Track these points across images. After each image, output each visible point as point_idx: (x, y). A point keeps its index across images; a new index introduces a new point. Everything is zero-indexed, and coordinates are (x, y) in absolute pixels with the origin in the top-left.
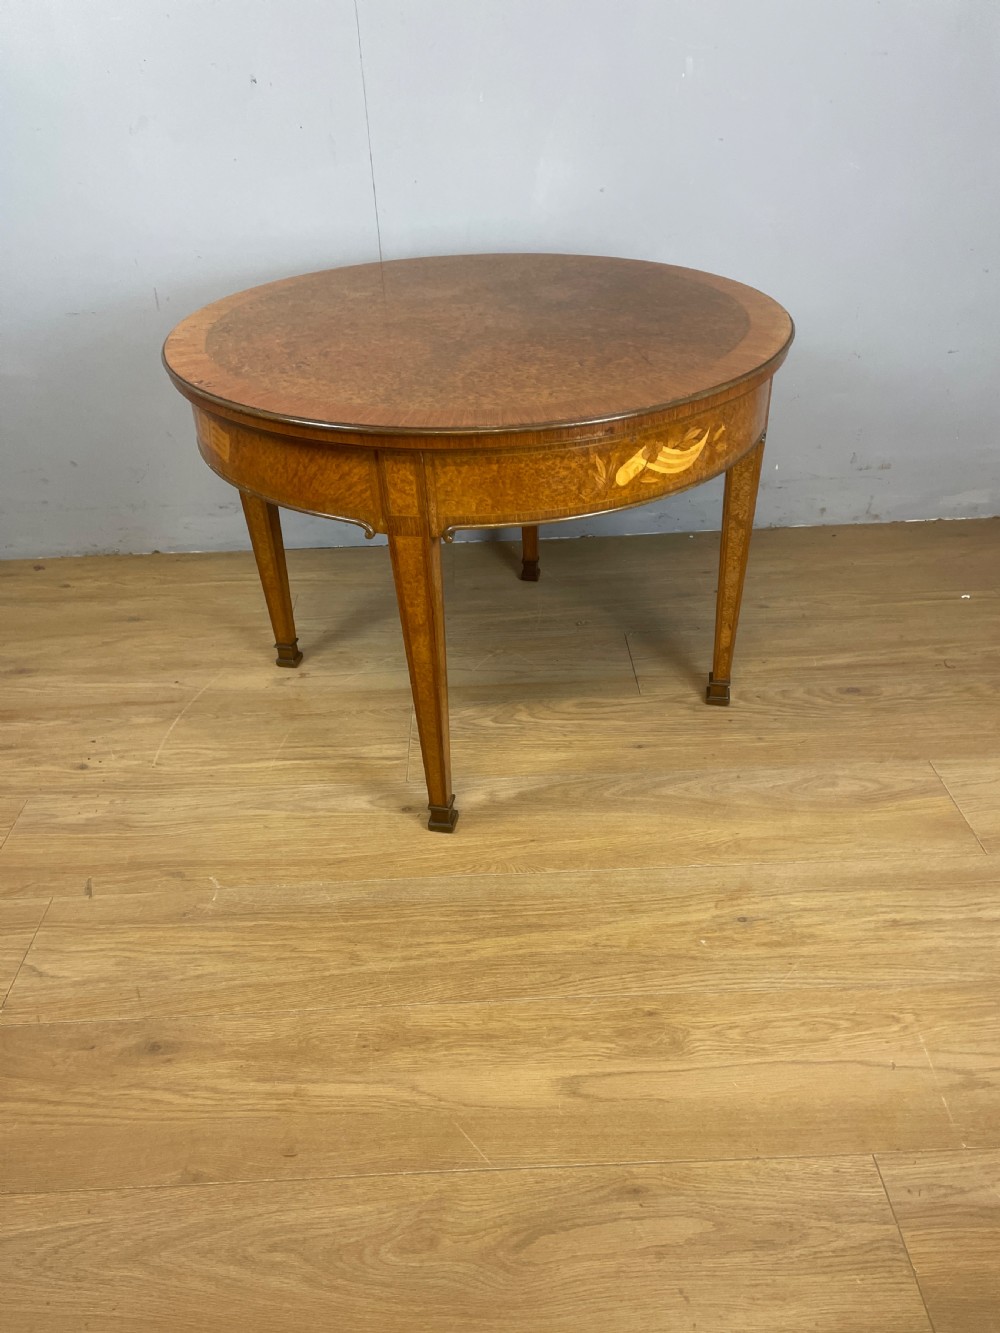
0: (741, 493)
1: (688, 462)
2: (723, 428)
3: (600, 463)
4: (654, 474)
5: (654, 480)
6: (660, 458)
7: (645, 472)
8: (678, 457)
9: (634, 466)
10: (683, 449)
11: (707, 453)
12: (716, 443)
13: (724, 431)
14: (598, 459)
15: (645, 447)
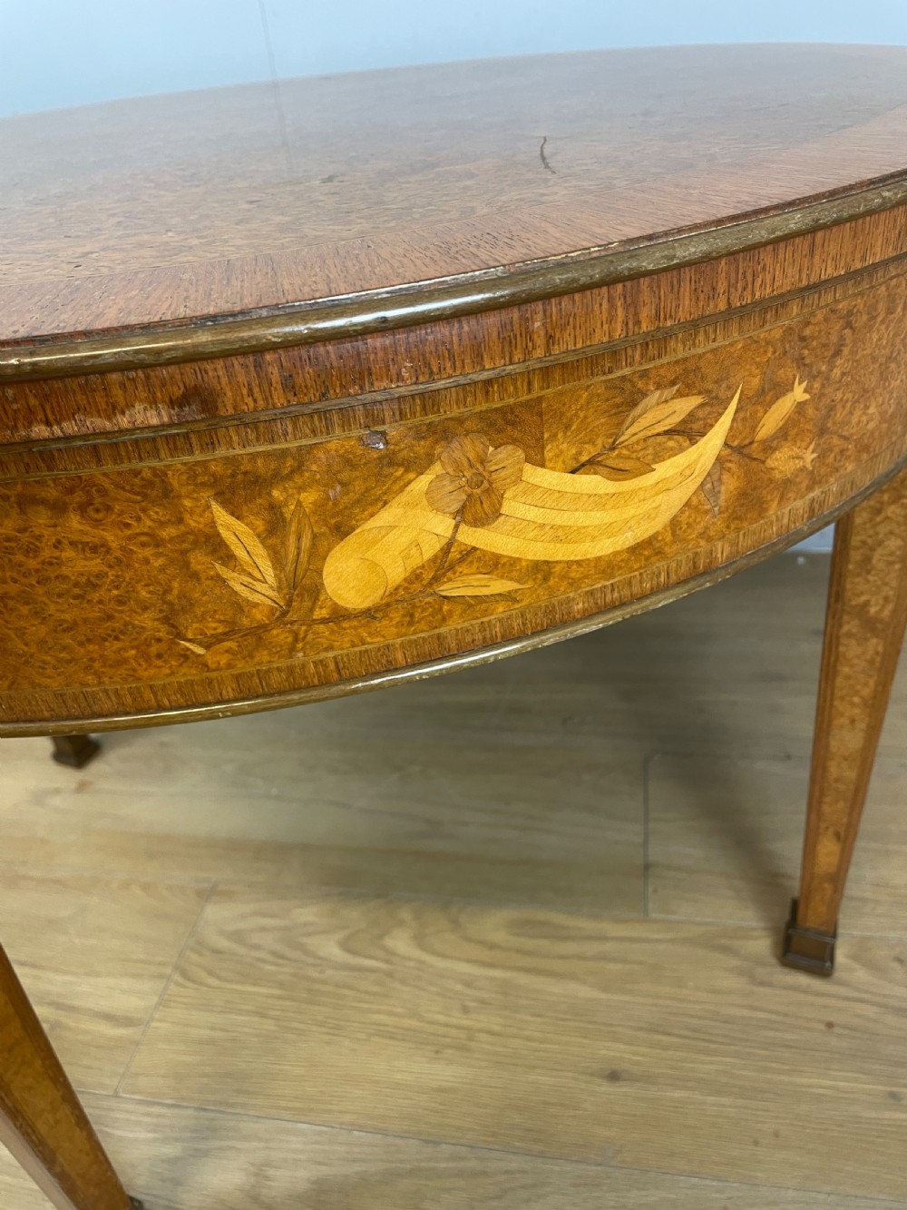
0: (876, 557)
1: (648, 517)
2: (799, 393)
3: (236, 532)
4: (495, 564)
5: (500, 586)
6: (513, 506)
7: (449, 560)
8: (600, 501)
9: (400, 540)
10: (618, 473)
11: (730, 484)
12: (769, 447)
13: (801, 406)
14: (221, 516)
15: (437, 468)
